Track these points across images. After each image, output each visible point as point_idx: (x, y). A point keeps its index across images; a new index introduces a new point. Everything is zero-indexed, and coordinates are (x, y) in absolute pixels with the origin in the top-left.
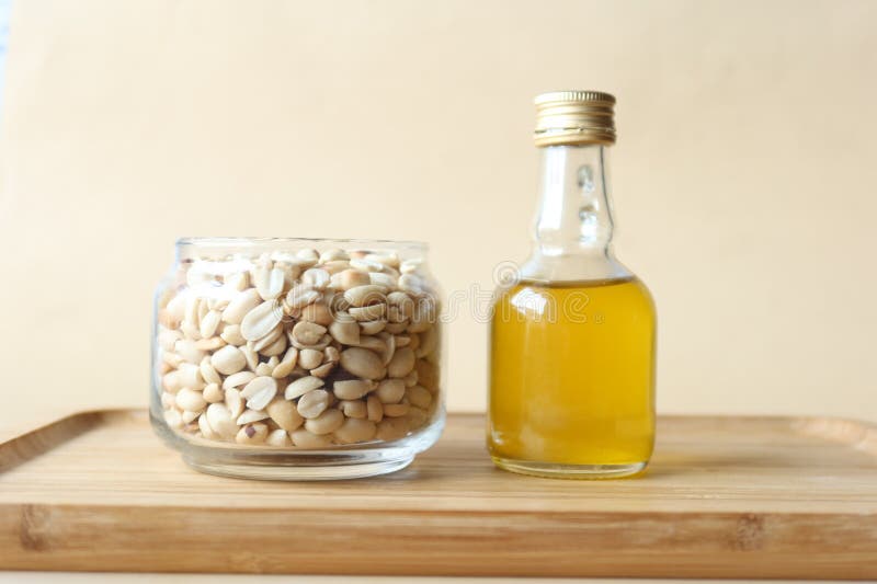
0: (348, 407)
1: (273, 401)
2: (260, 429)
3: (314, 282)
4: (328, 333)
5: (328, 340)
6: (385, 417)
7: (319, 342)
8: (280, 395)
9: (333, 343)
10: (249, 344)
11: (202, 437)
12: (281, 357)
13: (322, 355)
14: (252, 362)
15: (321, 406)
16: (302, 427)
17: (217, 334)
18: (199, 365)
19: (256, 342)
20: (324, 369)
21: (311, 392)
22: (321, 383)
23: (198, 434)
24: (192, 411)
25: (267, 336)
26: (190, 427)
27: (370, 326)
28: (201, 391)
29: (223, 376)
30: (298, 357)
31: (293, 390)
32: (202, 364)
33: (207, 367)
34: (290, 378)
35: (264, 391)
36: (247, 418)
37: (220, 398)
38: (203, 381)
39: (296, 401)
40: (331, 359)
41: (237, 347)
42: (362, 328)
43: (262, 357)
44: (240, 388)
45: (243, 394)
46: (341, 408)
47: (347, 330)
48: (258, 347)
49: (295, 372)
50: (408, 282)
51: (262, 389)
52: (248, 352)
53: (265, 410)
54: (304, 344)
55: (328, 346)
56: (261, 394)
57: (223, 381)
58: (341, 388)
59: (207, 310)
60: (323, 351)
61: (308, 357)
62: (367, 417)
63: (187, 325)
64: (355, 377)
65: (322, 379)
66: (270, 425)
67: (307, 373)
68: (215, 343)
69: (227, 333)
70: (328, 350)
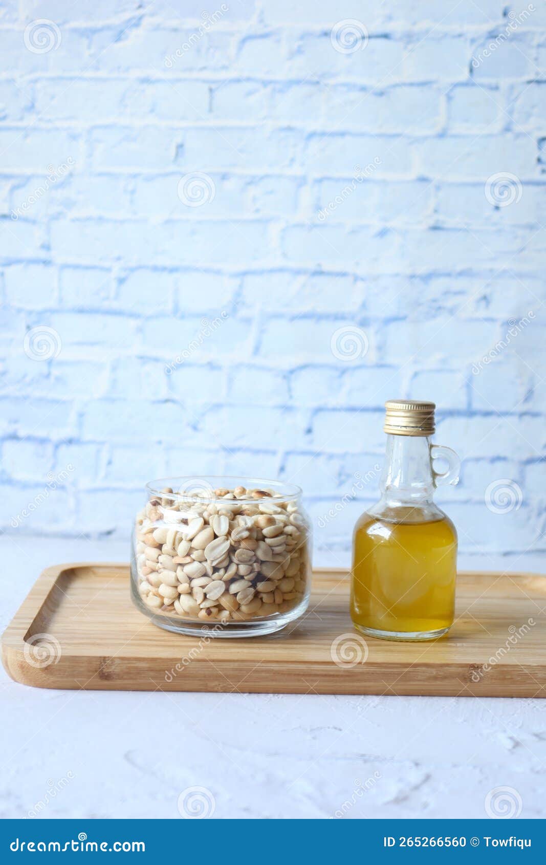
0: (265, 598)
1: (223, 595)
2: (214, 610)
3: (246, 524)
4: (255, 555)
5: (254, 559)
6: (284, 600)
7: (250, 560)
8: (227, 591)
9: (257, 561)
10: (209, 561)
11: (177, 613)
12: (226, 569)
13: (251, 567)
14: (210, 571)
15: (250, 597)
16: (238, 609)
17: (188, 555)
18: (176, 572)
19: (213, 561)
20: (252, 576)
21: (245, 590)
22: (250, 584)
23: (174, 612)
24: (170, 598)
25: (220, 558)
26: (169, 608)
27: (278, 549)
28: (176, 587)
29: (191, 579)
30: (238, 569)
31: (234, 588)
32: (178, 571)
33: (181, 574)
34: (232, 580)
35: (218, 589)
36: (207, 604)
37: (189, 591)
38: (178, 580)
39: (235, 595)
40: (256, 570)
41: (200, 562)
42: (273, 550)
43: (216, 569)
44: (203, 587)
45: (205, 590)
46: (260, 597)
47: (265, 553)
48: (214, 564)
49: (235, 577)
50: (295, 519)
51: (217, 588)
52: (208, 566)
53: (217, 600)
54: (241, 562)
55: (255, 562)
56: (216, 591)
57: (191, 581)
58: (261, 586)
59: (181, 540)
60: (251, 565)
61: (243, 569)
62: (274, 601)
63: (167, 548)
64: (269, 580)
65: (251, 581)
66: (220, 608)
67: (242, 577)
68: (188, 560)
69: (195, 555)
70: (255, 564)
